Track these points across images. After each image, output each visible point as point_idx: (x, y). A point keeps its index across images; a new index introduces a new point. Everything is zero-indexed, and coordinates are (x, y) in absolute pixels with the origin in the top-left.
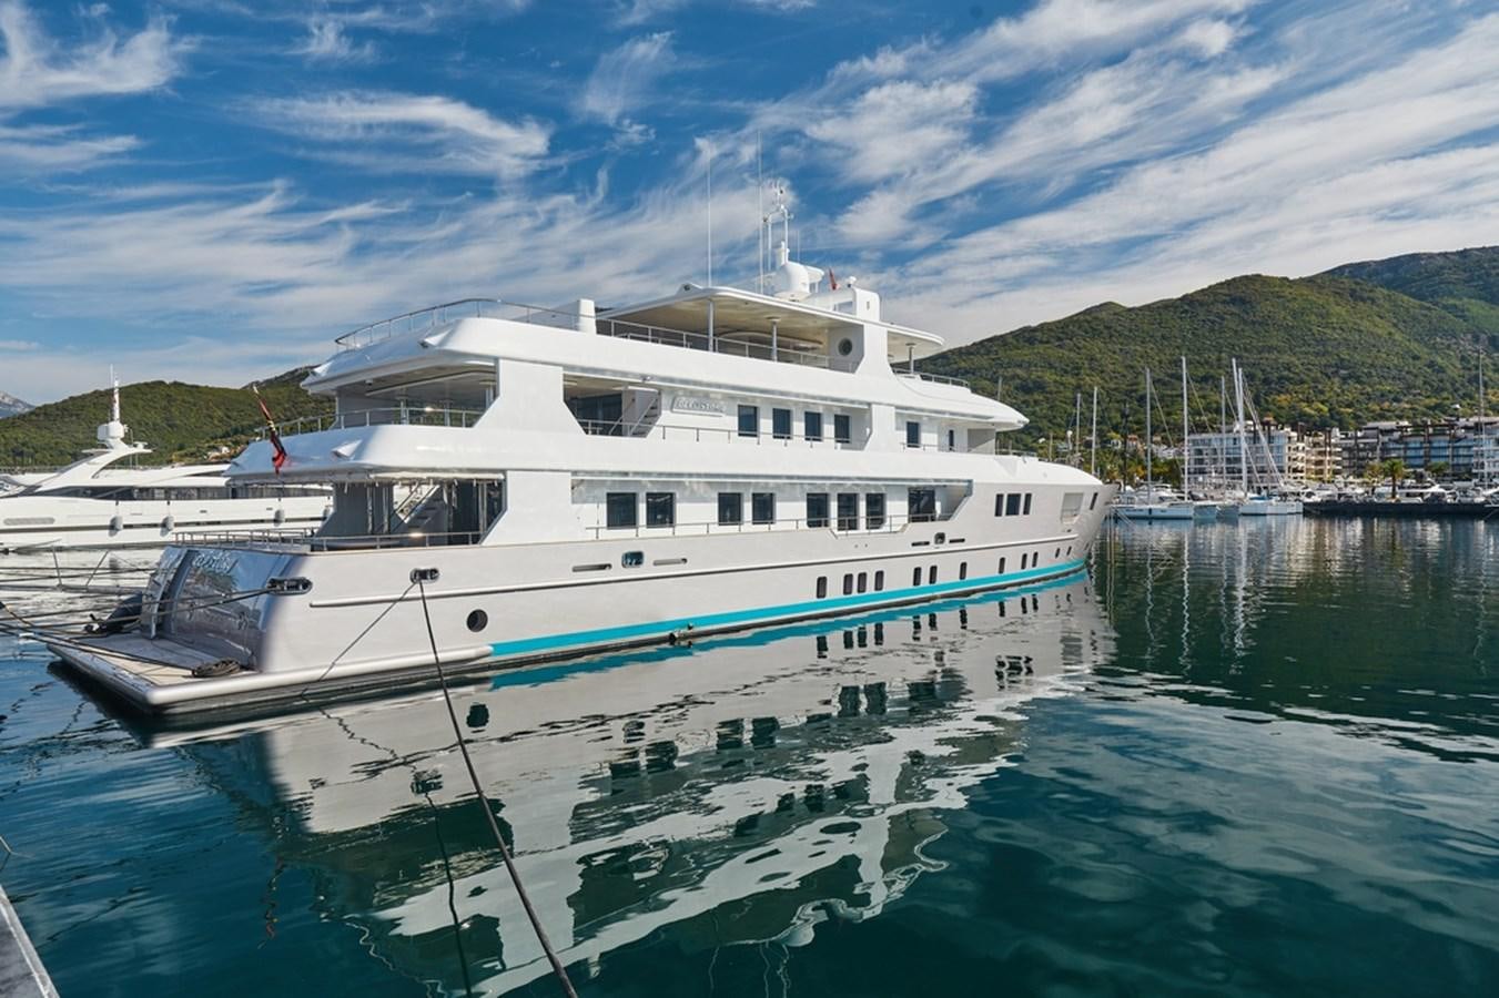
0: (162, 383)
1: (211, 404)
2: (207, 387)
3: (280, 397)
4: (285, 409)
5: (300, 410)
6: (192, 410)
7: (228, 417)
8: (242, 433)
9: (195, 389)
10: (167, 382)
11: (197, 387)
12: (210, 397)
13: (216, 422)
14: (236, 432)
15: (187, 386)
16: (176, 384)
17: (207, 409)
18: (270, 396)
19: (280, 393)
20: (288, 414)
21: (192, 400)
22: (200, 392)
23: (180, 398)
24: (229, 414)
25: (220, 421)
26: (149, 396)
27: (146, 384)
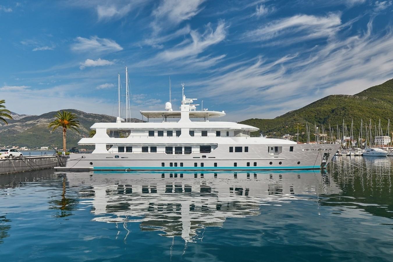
0: (253, 119)
1: (264, 124)
2: (264, 119)
3: (282, 120)
4: (283, 124)
5: (287, 124)
6: (259, 126)
7: (269, 127)
8: (271, 131)
9: (260, 120)
10: (254, 119)
11: (261, 119)
12: (264, 122)
13: (265, 129)
14: (270, 131)
15: (259, 119)
16: (256, 119)
17: (263, 125)
18: (280, 120)
19: (282, 119)
20: (283, 125)
21: (260, 123)
22: (262, 121)
23: (257, 123)
24: (269, 126)
25: (267, 128)
26: (250, 123)
27: (249, 120)
